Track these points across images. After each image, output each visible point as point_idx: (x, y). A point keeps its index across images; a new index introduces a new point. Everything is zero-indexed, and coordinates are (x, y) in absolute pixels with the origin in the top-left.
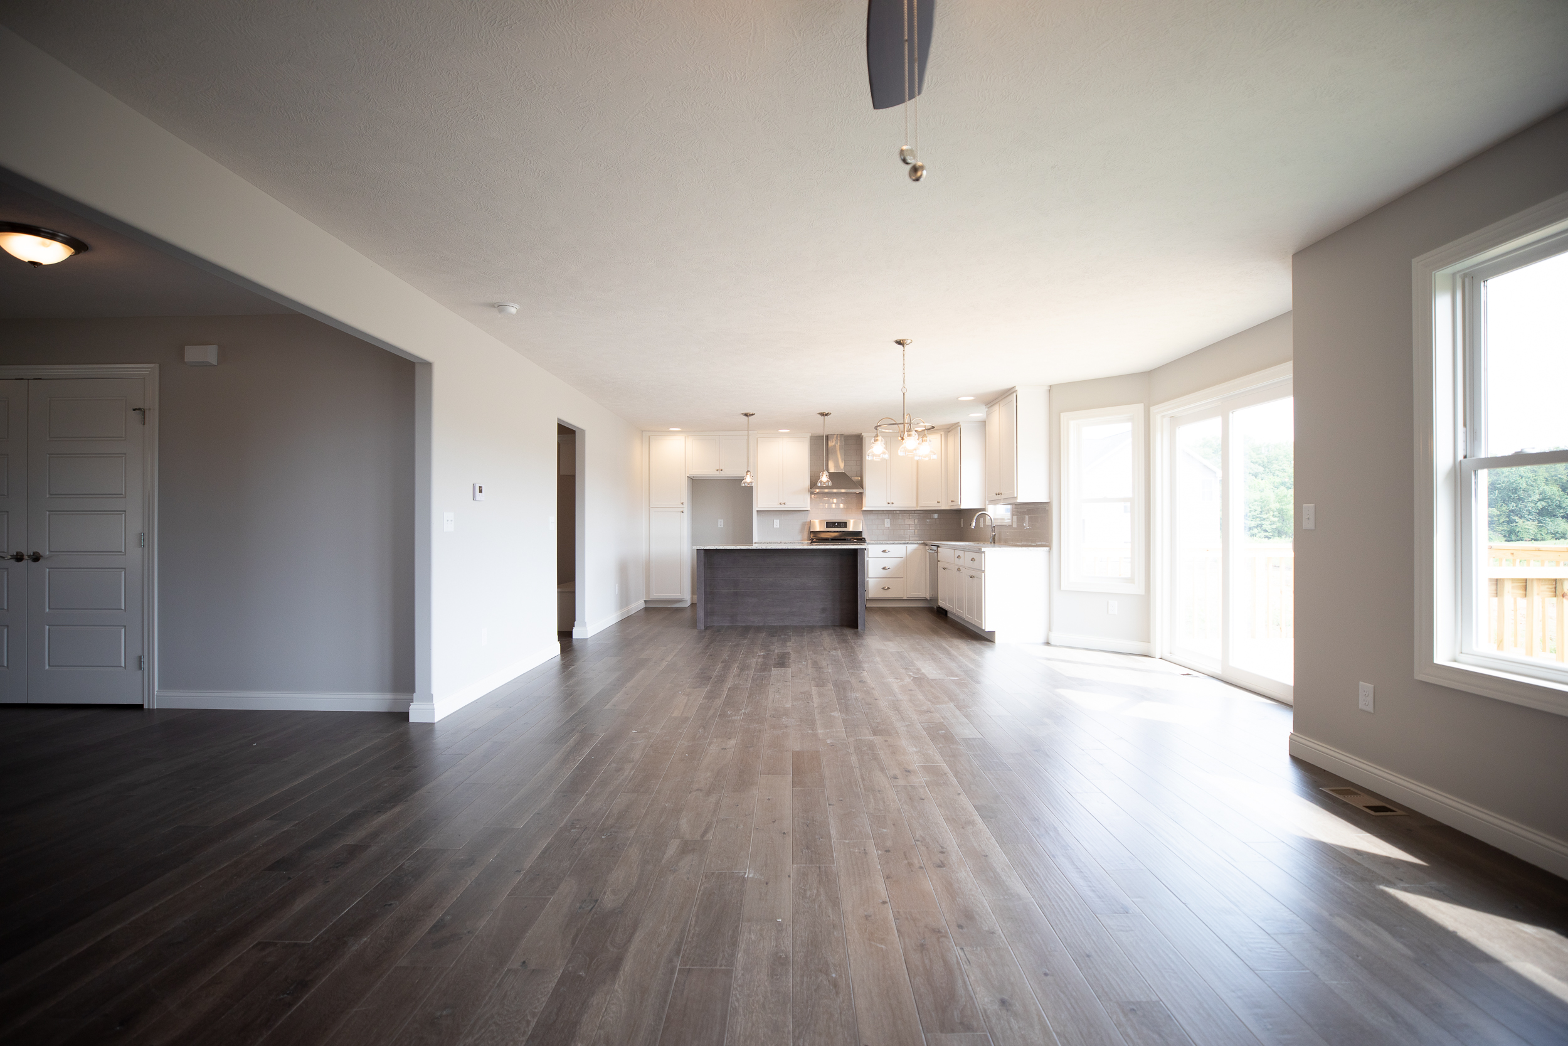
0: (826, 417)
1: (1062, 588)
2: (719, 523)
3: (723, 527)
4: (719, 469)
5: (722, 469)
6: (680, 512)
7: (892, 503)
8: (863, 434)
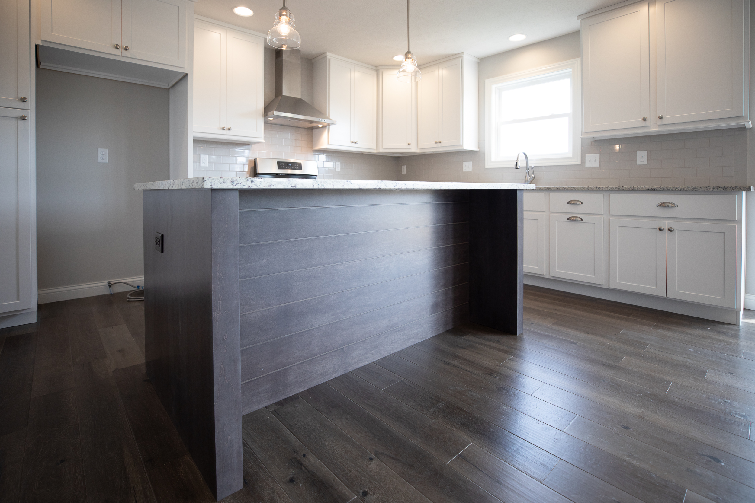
2: (100, 156)
3: (107, 161)
4: (120, 45)
5: (126, 47)
6: (17, 118)
7: (356, 143)
8: (328, 54)
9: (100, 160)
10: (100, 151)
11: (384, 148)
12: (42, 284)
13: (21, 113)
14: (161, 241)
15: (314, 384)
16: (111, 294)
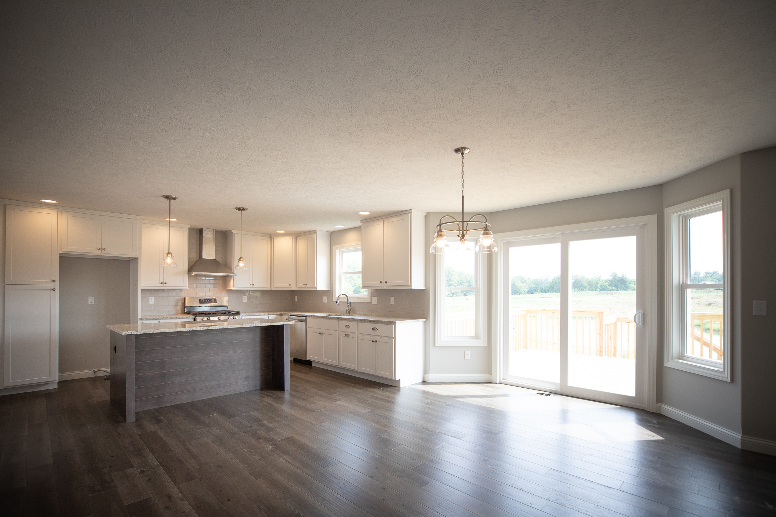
0: (243, 212)
1: (436, 345)
2: (89, 300)
3: (94, 304)
4: (101, 248)
5: (104, 249)
6: (50, 290)
7: (254, 285)
8: (233, 231)
9: (90, 303)
10: (90, 298)
11: (274, 287)
12: (61, 371)
13: (52, 287)
14: (115, 348)
15: (176, 403)
16: (95, 377)
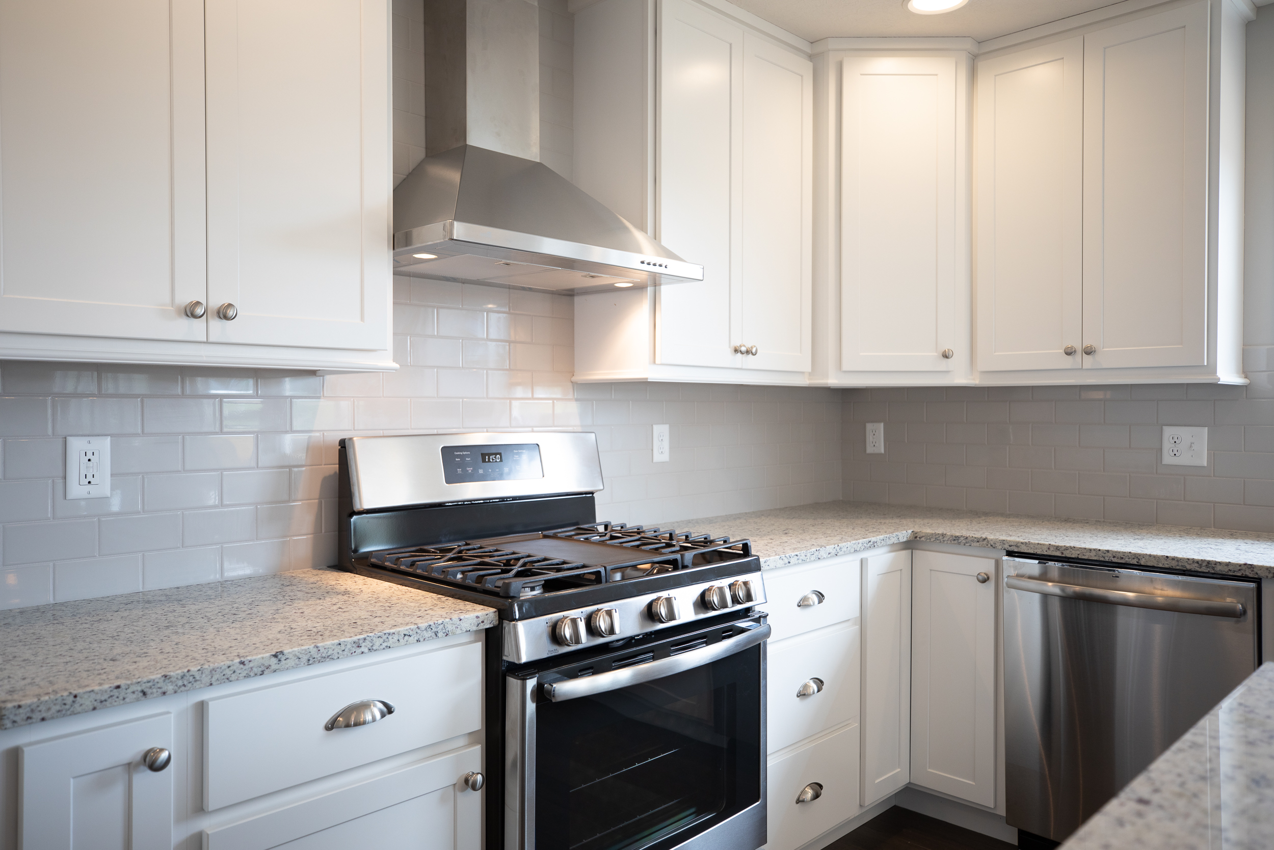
7: (748, 352)
11: (845, 367)
